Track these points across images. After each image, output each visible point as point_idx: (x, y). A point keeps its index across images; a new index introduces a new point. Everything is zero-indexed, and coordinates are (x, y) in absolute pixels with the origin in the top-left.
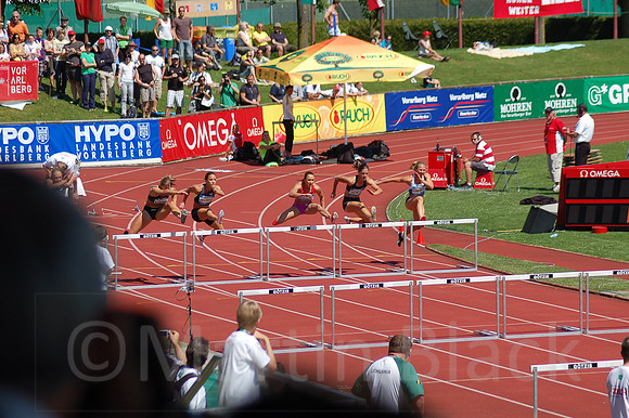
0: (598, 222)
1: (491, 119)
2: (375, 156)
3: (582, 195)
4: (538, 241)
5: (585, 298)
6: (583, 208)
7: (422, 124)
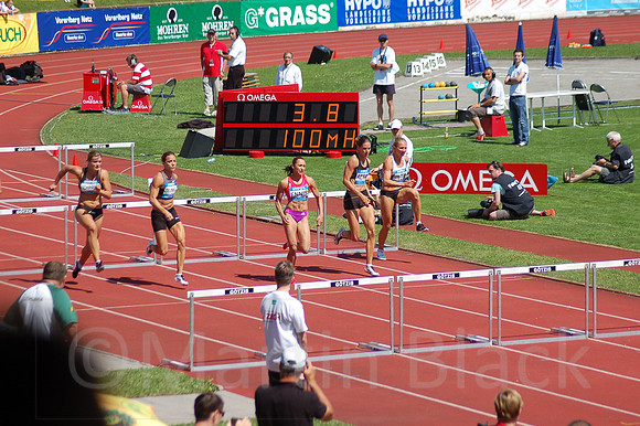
0: (256, 147)
1: (147, 41)
2: (28, 78)
3: (239, 119)
4: (196, 165)
5: (242, 223)
6: (240, 132)
7: (76, 45)
